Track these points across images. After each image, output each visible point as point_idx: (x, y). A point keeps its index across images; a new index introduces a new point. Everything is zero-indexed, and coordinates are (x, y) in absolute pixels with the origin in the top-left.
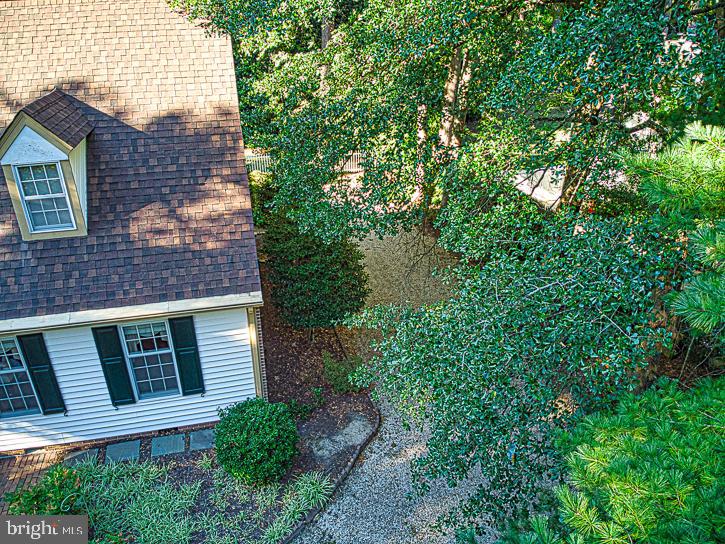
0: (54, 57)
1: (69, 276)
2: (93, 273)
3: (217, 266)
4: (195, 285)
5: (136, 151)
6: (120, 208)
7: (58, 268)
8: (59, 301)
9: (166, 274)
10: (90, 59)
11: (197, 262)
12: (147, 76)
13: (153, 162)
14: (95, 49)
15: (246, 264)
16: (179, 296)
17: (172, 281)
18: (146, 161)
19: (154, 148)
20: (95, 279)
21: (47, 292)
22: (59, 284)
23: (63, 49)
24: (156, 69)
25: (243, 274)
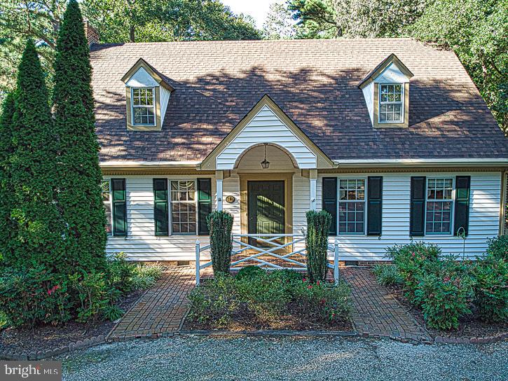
1: (403, 144)
2: (417, 143)
3: (487, 145)
4: (478, 152)
6: (422, 117)
7: (397, 140)
9: (459, 146)
11: (475, 142)
13: (433, 100)
19: (431, 94)
20: (419, 146)
21: (393, 149)
22: (399, 146)
25: (503, 149)
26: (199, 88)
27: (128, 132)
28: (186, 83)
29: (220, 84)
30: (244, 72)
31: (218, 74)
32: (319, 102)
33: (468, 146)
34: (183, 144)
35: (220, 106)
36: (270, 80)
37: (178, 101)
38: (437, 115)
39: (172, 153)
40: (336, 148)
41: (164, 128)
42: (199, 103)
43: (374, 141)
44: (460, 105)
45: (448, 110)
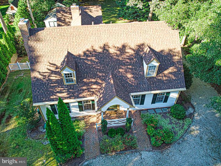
0: (145, 37)
1: (153, 84)
2: (157, 84)
3: (178, 83)
4: (174, 86)
5: (163, 59)
6: (161, 71)
7: (152, 83)
8: (152, 89)
9: (169, 84)
10: (152, 38)
11: (174, 82)
12: (163, 42)
13: (166, 61)
14: (153, 35)
15: (183, 82)
16: (172, 88)
17: (171, 85)
18: (165, 61)
19: (166, 58)
20: (158, 85)
21: (150, 87)
22: (152, 86)
23: (147, 35)
24: (165, 40)
25: (182, 84)
26: (85, 59)
27: (65, 85)
28: (80, 56)
29: (92, 56)
30: (100, 48)
31: (90, 49)
32: (128, 65)
33: (172, 84)
34: (85, 89)
35: (94, 69)
36: (110, 52)
37: (78, 67)
38: (166, 70)
39: (83, 94)
40: (133, 87)
41: (77, 83)
42: (86, 68)
43: (145, 84)
44: (174, 64)
45: (170, 67)
